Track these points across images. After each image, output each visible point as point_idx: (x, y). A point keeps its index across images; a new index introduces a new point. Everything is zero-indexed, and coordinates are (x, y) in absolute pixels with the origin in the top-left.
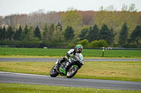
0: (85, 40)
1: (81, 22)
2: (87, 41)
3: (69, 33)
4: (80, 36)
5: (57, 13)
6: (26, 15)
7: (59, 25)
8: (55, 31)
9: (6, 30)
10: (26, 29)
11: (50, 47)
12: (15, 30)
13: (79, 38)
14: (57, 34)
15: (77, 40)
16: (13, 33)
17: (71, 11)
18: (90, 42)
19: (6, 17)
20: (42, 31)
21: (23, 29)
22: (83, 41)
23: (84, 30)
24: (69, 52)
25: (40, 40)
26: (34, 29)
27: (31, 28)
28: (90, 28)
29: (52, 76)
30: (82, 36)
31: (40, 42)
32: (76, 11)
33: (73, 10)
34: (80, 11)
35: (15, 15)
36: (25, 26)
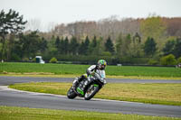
0: (171, 55)
1: (166, 32)
2: (173, 57)
3: (150, 46)
4: (164, 50)
5: (135, 20)
6: (95, 22)
7: (137, 35)
8: (132, 44)
9: (69, 41)
10: (94, 40)
11: (125, 63)
12: (80, 42)
13: (162, 53)
14: (135, 48)
15: (160, 56)
16: (77, 45)
17: (153, 18)
18: (176, 58)
19: (70, 25)
20: (115, 43)
21: (91, 41)
22: (167, 57)
23: (169, 42)
24: (90, 69)
25: (113, 55)
26: (105, 41)
27: (101, 39)
28: (178, 40)
29: (70, 97)
30: (167, 50)
31: (113, 57)
32: (159, 18)
33: (156, 16)
34: (164, 18)
35: (80, 23)
36: (93, 37)
